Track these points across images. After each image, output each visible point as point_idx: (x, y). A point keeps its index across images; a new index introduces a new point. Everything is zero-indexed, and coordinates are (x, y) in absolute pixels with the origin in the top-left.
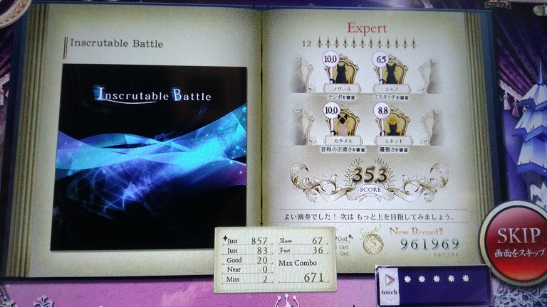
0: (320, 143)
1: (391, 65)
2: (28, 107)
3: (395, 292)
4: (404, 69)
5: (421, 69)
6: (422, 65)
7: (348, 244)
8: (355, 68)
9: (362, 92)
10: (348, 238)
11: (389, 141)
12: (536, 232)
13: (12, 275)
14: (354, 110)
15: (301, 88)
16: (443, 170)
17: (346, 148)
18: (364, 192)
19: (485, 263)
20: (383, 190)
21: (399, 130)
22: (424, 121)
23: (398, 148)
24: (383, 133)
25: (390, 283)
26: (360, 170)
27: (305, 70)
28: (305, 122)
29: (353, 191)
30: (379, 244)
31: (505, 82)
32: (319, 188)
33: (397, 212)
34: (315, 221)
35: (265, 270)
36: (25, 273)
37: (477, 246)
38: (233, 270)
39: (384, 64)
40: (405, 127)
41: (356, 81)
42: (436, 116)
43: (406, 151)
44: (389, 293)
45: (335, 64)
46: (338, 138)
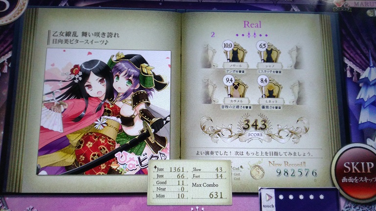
0: (221, 102)
1: (269, 49)
2: (23, 77)
3: (273, 206)
4: (278, 52)
5: (290, 52)
6: (290, 49)
7: (240, 172)
8: (245, 52)
9: (250, 68)
10: (240, 168)
11: (268, 101)
12: (370, 165)
13: (10, 191)
14: (244, 80)
15: (208, 65)
16: (306, 122)
17: (238, 106)
18: (250, 137)
19: (334, 186)
20: (264, 135)
21: (275, 94)
22: (292, 88)
23: (274, 106)
24: (264, 96)
25: (269, 200)
26: (248, 121)
27: (210, 53)
28: (211, 88)
29: (243, 136)
30: (261, 173)
31: (347, 58)
32: (220, 133)
33: (274, 151)
34: (218, 156)
35: (182, 189)
36: (19, 190)
37: (329, 175)
38: (160, 189)
39: (265, 49)
40: (279, 92)
41: (245, 60)
42: (300, 84)
43: (280, 108)
44: (268, 206)
45: (231, 49)
46: (233, 99)
